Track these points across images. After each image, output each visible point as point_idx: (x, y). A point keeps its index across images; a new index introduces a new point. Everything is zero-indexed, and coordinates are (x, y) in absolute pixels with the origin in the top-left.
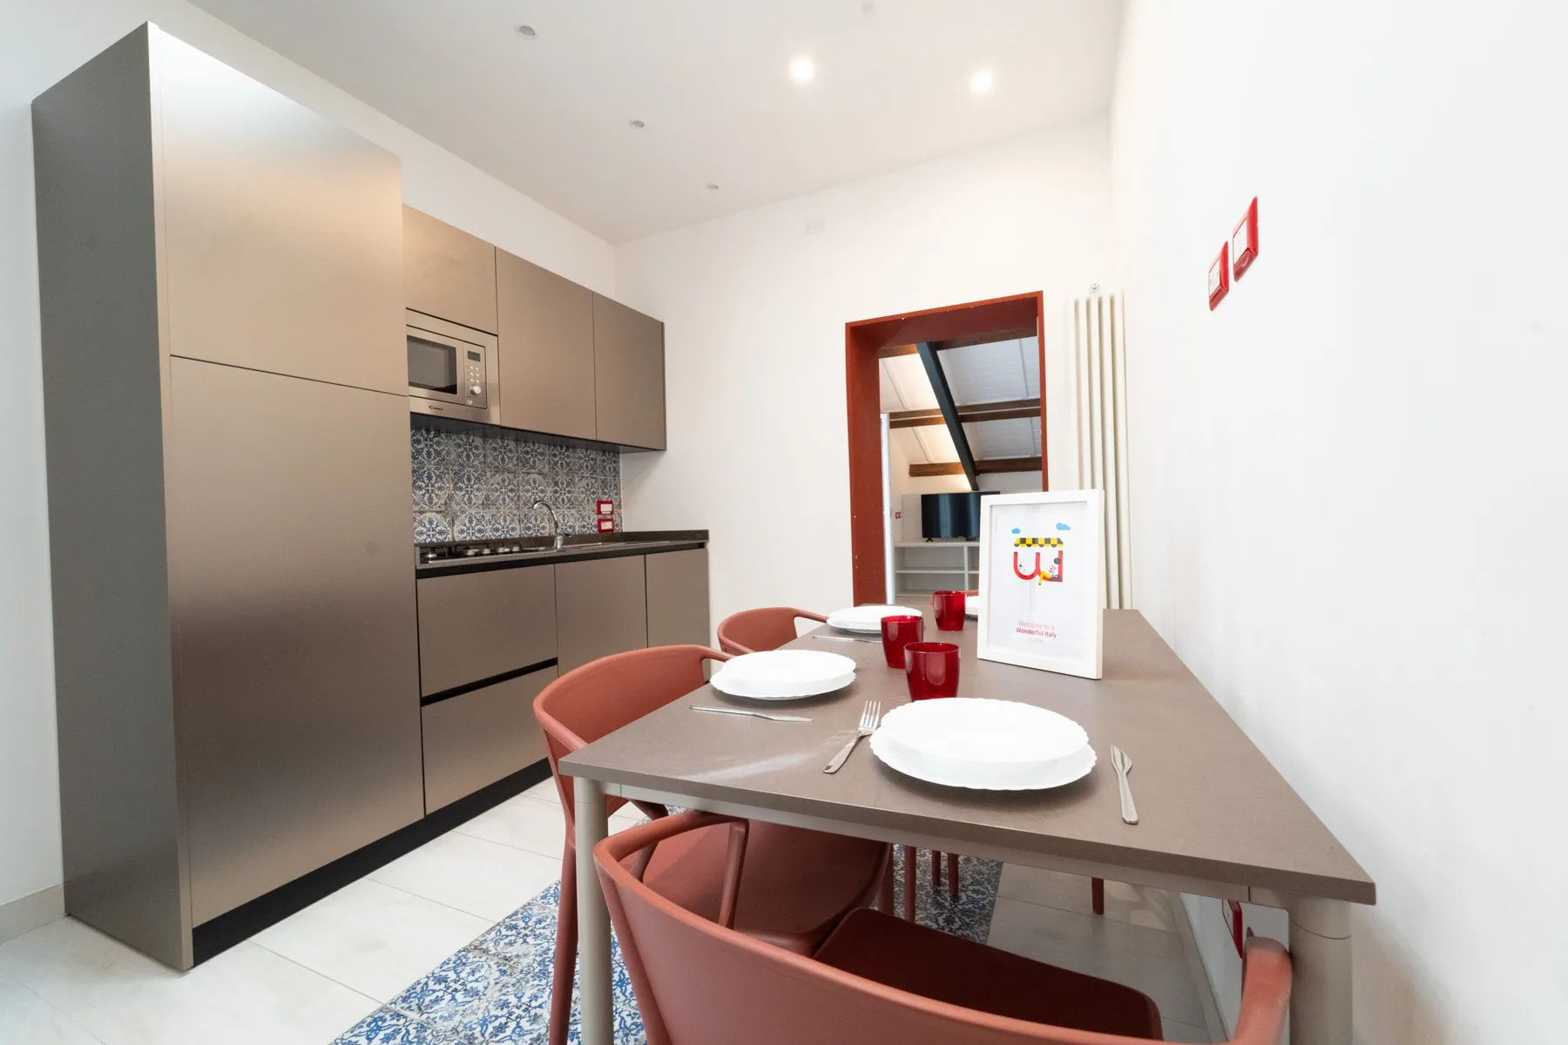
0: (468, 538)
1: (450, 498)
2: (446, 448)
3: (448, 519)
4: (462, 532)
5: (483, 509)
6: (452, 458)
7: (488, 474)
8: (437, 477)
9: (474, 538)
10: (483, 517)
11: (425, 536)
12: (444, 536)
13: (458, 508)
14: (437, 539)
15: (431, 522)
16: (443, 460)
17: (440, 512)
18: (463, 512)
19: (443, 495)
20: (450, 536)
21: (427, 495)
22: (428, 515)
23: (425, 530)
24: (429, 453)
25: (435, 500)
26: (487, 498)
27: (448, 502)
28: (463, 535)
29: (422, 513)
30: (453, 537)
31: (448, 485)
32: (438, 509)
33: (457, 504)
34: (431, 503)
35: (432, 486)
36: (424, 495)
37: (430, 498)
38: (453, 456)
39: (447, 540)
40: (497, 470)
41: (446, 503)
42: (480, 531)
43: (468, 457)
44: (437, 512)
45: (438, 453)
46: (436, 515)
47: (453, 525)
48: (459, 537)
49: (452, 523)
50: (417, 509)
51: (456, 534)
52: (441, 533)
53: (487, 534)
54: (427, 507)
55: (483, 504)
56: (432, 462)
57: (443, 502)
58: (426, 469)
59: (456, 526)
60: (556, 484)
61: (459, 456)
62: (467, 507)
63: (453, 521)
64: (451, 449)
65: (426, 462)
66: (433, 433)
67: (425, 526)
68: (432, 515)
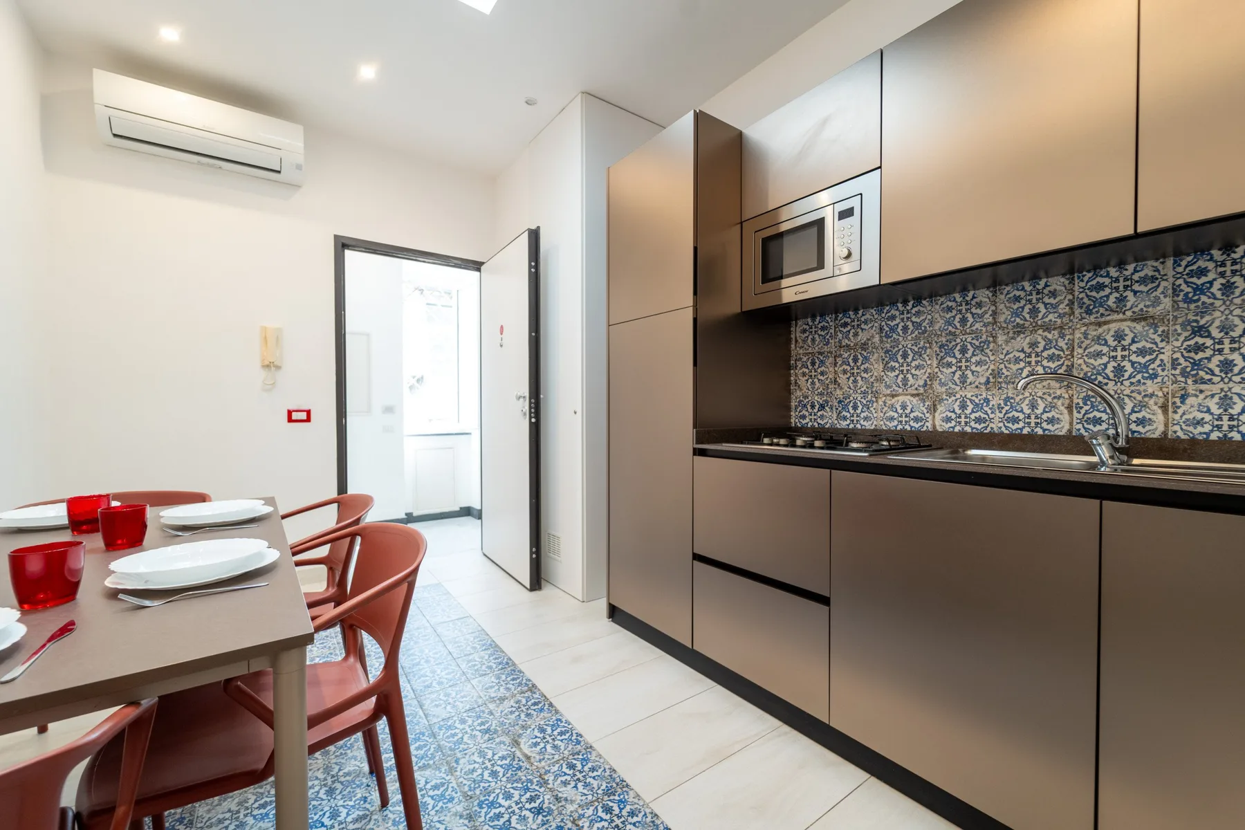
0: (957, 429)
1: (932, 377)
2: (929, 317)
3: (927, 404)
4: (948, 420)
5: (987, 389)
6: (937, 327)
7: (1001, 339)
8: (915, 353)
9: (968, 429)
10: (987, 401)
11: (896, 423)
12: (920, 424)
13: (944, 389)
14: (912, 427)
15: (904, 407)
16: (925, 332)
17: (918, 395)
18: (950, 395)
19: (922, 376)
20: (929, 424)
21: (901, 376)
22: (901, 398)
23: (896, 415)
24: (905, 328)
25: (911, 381)
26: (997, 374)
27: (929, 383)
28: (950, 425)
29: (893, 396)
30: (934, 426)
31: (929, 362)
32: (916, 392)
33: (942, 384)
34: (905, 385)
35: (908, 365)
36: (897, 376)
37: (905, 380)
38: (940, 324)
39: (925, 429)
40: (1020, 330)
41: (925, 385)
42: (978, 420)
43: (964, 321)
44: (913, 395)
45: (917, 326)
46: (912, 399)
47: (935, 411)
48: (942, 426)
49: (933, 409)
50: (888, 392)
51: (938, 422)
52: (916, 419)
53: (991, 425)
54: (901, 390)
55: (988, 382)
56: (909, 338)
57: (921, 383)
58: (900, 346)
59: (938, 411)
60: (1201, 331)
61: (949, 323)
62: (958, 388)
63: (935, 405)
64: (937, 316)
65: (901, 339)
66: (911, 304)
67: (896, 411)
68: (907, 399)
